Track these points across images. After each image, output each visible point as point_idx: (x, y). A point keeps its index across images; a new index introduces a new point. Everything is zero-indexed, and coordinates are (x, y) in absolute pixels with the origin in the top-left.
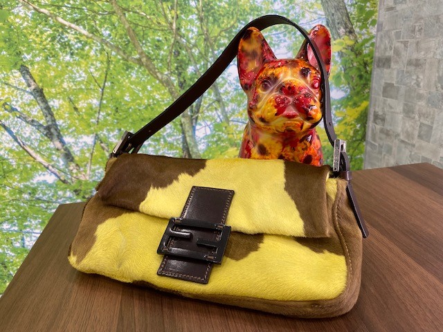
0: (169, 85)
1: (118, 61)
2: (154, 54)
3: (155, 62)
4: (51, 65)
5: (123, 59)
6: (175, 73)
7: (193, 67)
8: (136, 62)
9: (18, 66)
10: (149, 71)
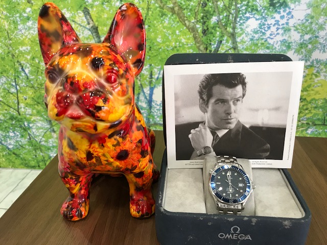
0: (194, 31)
1: (155, 9)
2: (185, 4)
3: (185, 11)
4: (105, 9)
5: (160, 7)
6: (200, 22)
7: (216, 18)
8: (170, 10)
9: (82, 8)
10: (179, 19)
